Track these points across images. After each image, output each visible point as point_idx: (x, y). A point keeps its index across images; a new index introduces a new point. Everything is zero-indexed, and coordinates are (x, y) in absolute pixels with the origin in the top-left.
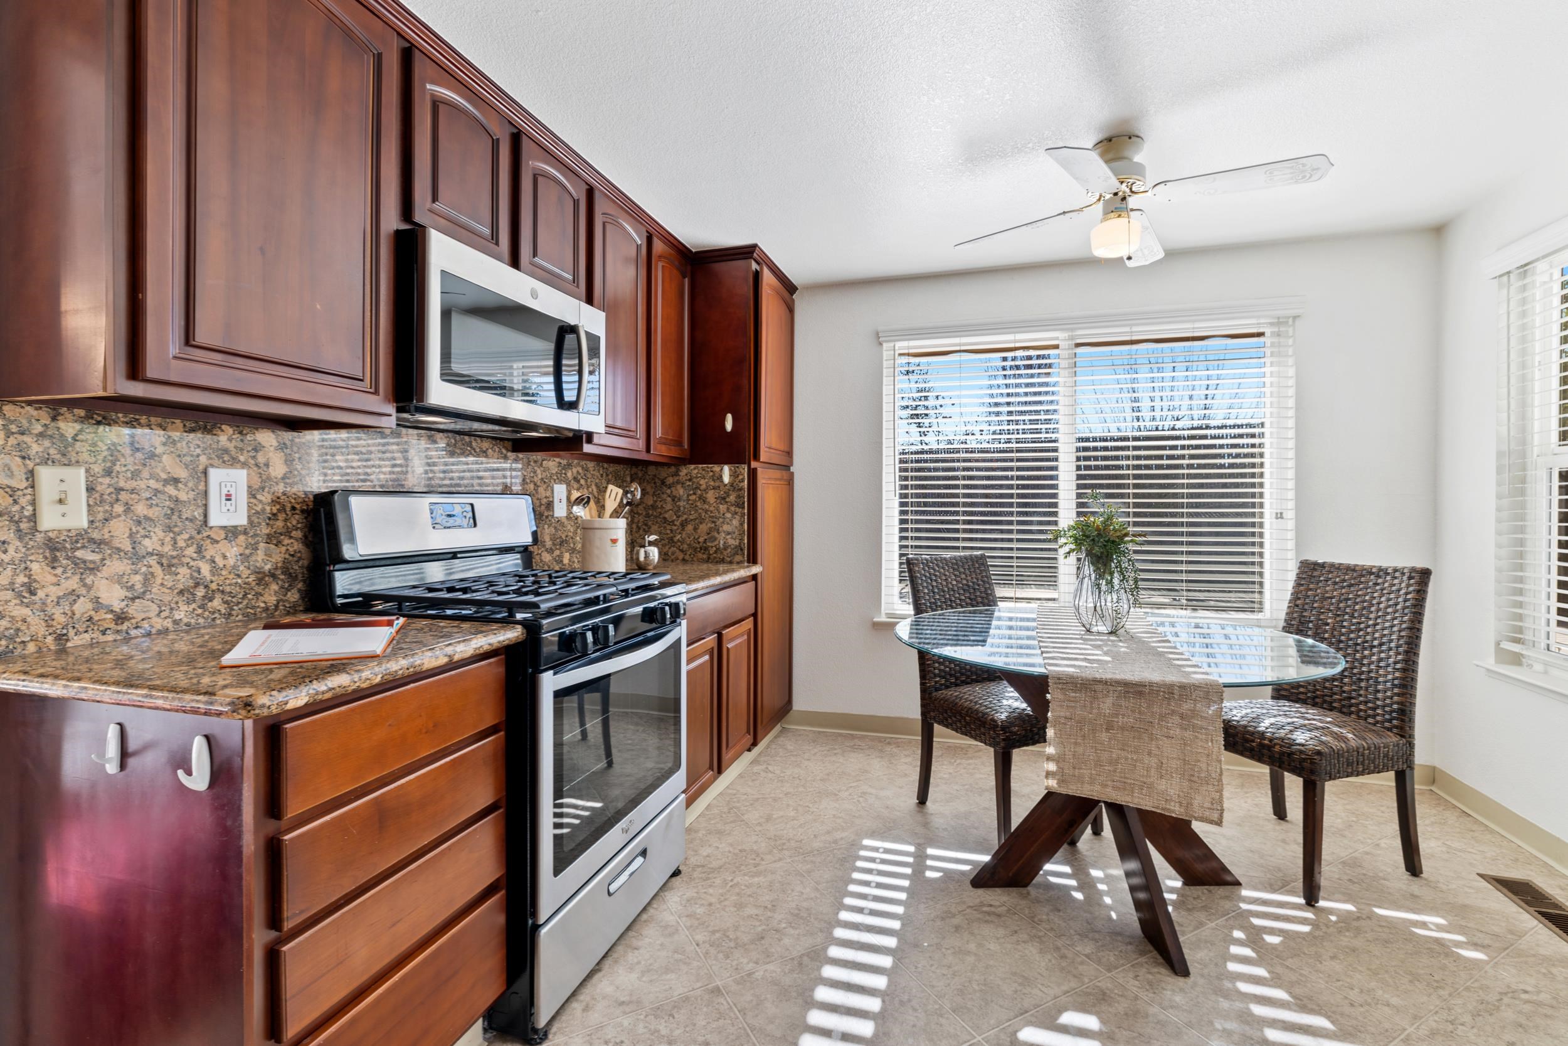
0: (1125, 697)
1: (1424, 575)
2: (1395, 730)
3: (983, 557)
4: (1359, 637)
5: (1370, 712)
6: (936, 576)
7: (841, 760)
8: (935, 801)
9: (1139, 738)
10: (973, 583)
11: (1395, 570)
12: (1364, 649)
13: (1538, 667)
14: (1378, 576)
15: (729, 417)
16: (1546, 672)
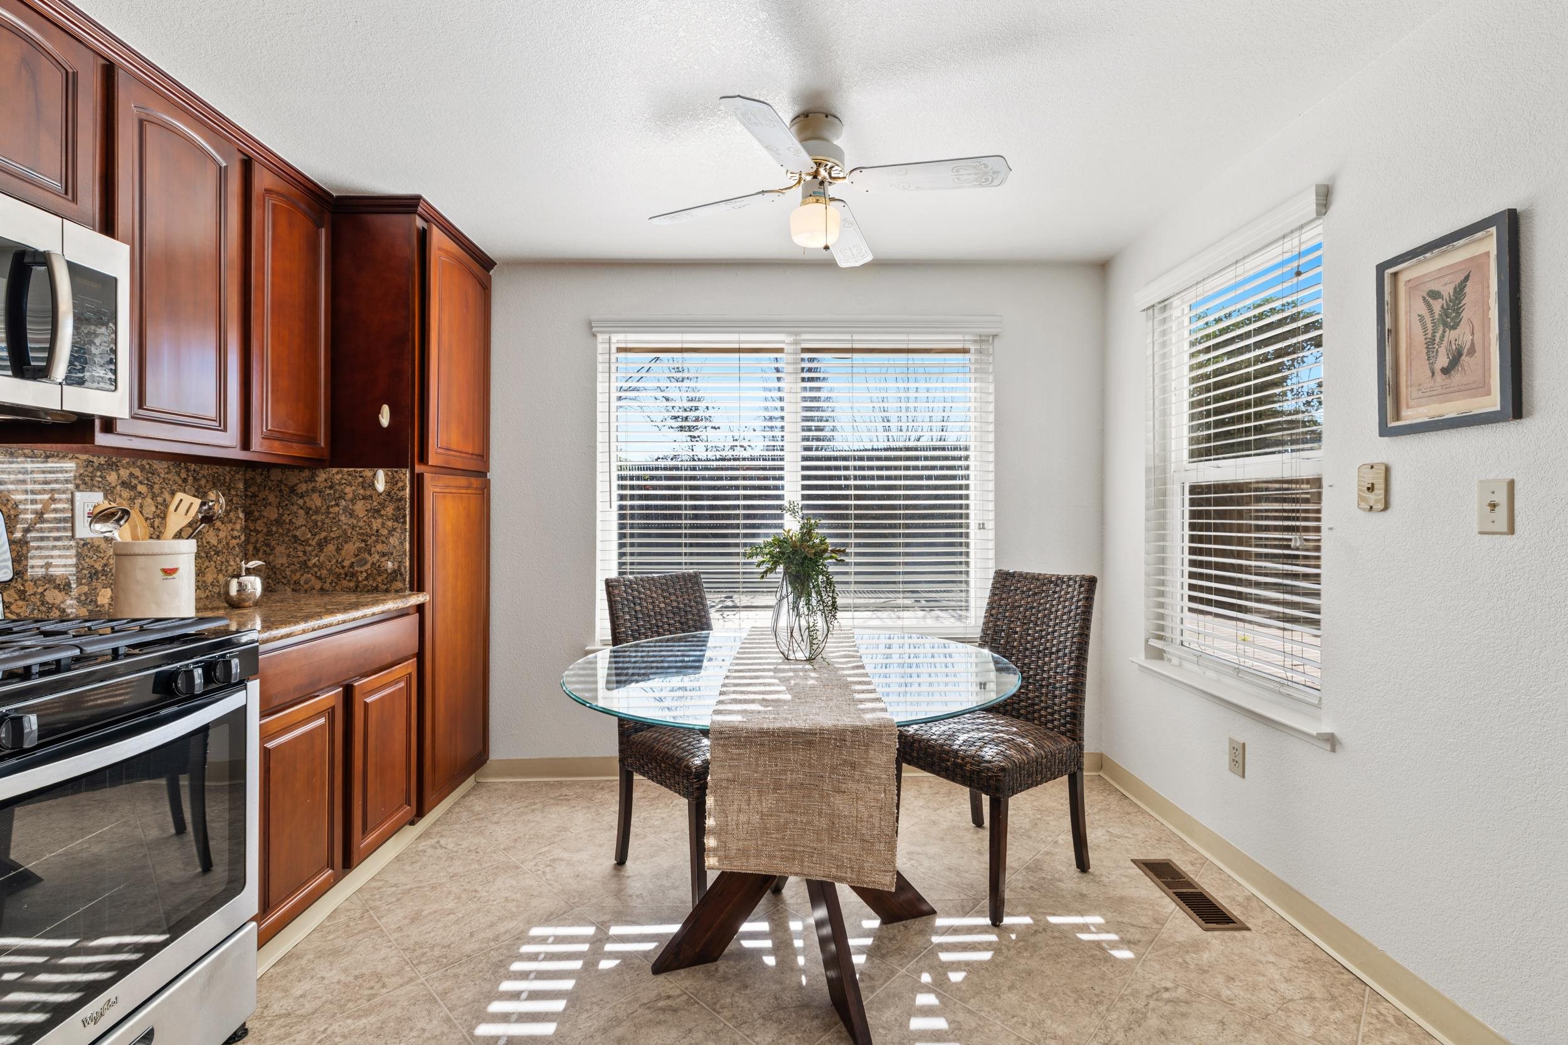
0: (794, 749)
1: (1091, 582)
2: (1068, 734)
3: (696, 575)
4: (1041, 644)
5: (1049, 717)
6: (640, 599)
7: (538, 819)
8: (637, 858)
9: (809, 797)
10: (685, 605)
11: (1070, 579)
12: (1045, 656)
13: (1175, 661)
14: (1056, 585)
15: (386, 410)
16: (1180, 665)
